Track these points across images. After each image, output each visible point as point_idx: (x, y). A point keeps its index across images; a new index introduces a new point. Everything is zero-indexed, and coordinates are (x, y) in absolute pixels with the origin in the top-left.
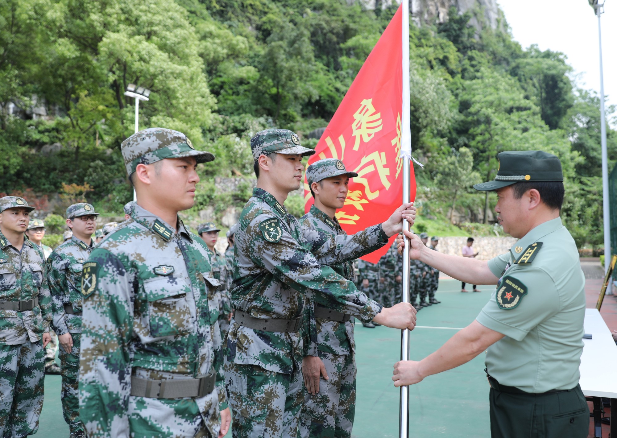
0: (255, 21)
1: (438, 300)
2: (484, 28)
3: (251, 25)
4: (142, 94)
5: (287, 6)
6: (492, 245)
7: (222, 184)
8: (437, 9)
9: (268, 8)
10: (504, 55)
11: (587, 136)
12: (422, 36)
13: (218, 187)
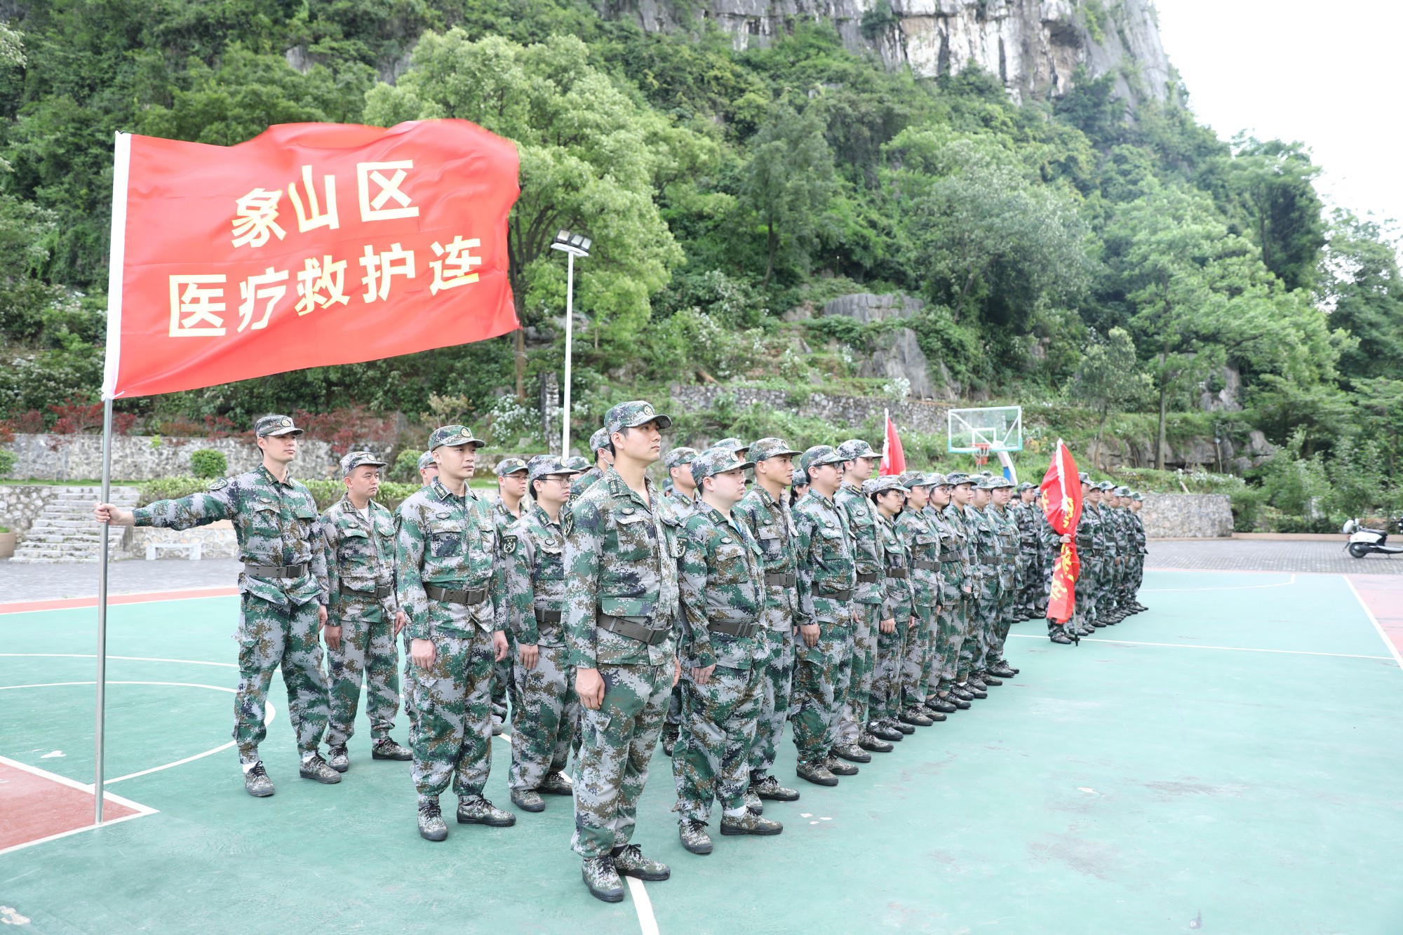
0: (723, 106)
1: (1144, 605)
2: (1142, 100)
3: (717, 113)
4: (579, 247)
5: (779, 77)
6: (1180, 510)
7: (684, 398)
8: (1053, 71)
9: (746, 81)
10: (1183, 151)
11: (1358, 298)
12: (1025, 122)
13: (676, 401)
